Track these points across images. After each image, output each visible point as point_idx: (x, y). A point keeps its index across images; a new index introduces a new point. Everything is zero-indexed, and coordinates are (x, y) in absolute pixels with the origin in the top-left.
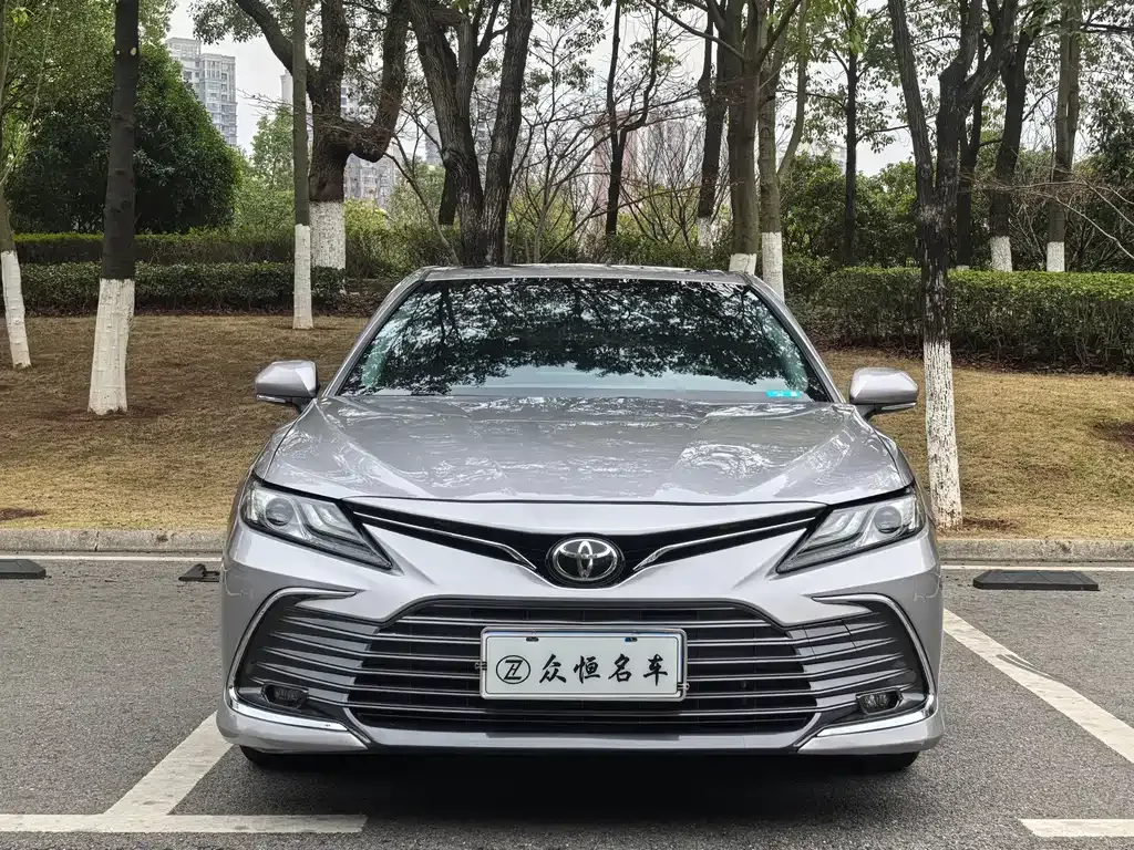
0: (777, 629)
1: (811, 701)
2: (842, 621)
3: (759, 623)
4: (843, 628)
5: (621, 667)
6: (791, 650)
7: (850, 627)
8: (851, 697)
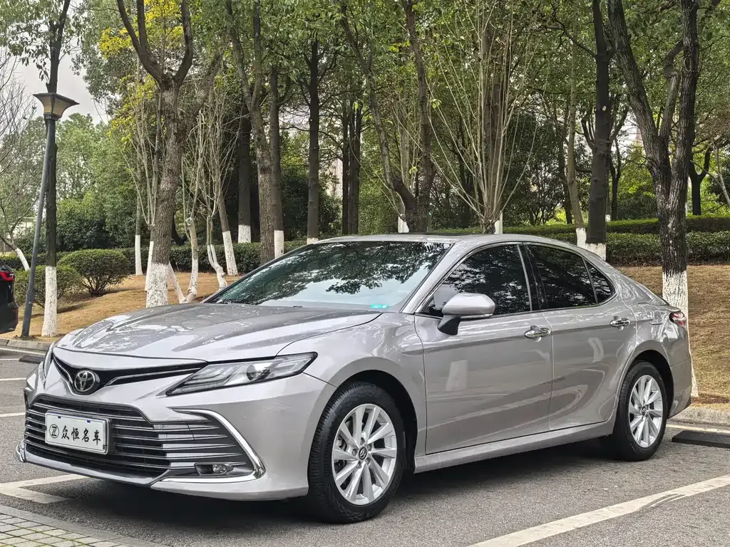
0: (147, 423)
1: (168, 462)
2: (187, 423)
3: (140, 419)
4: (186, 426)
5: (86, 435)
6: (156, 435)
7: (190, 426)
8: (192, 464)
